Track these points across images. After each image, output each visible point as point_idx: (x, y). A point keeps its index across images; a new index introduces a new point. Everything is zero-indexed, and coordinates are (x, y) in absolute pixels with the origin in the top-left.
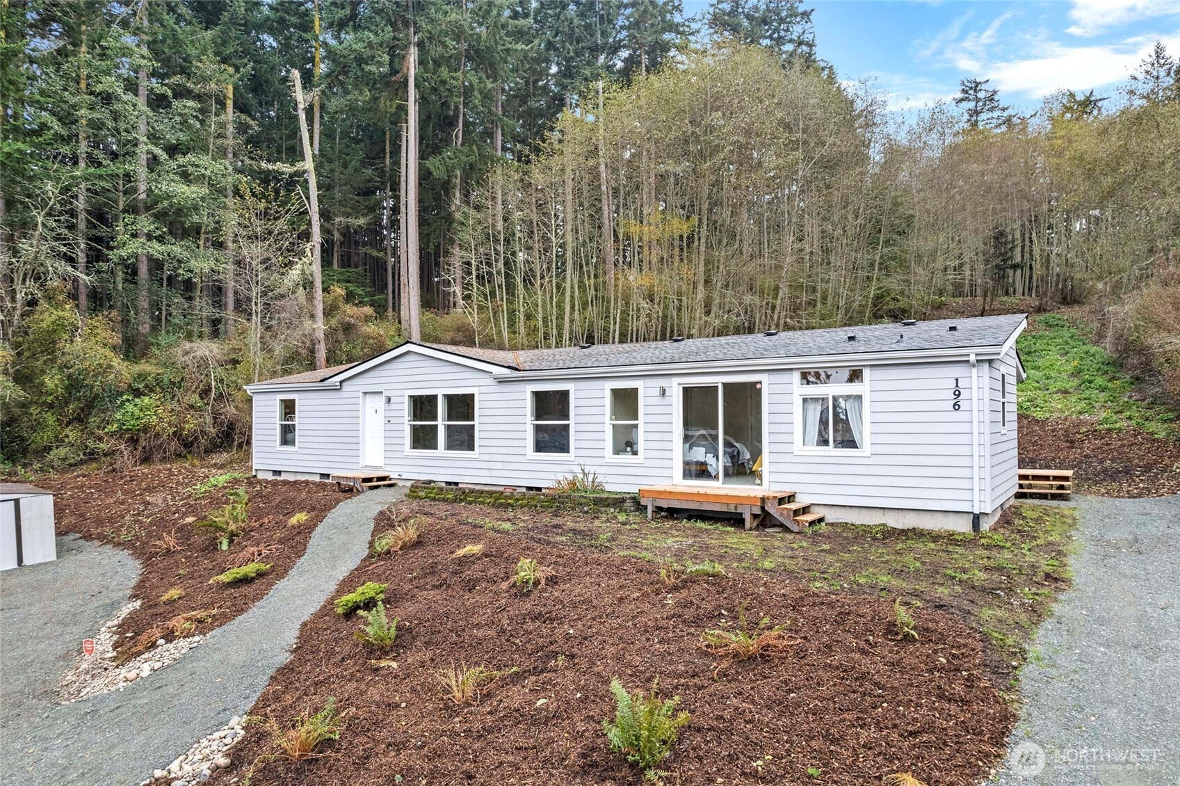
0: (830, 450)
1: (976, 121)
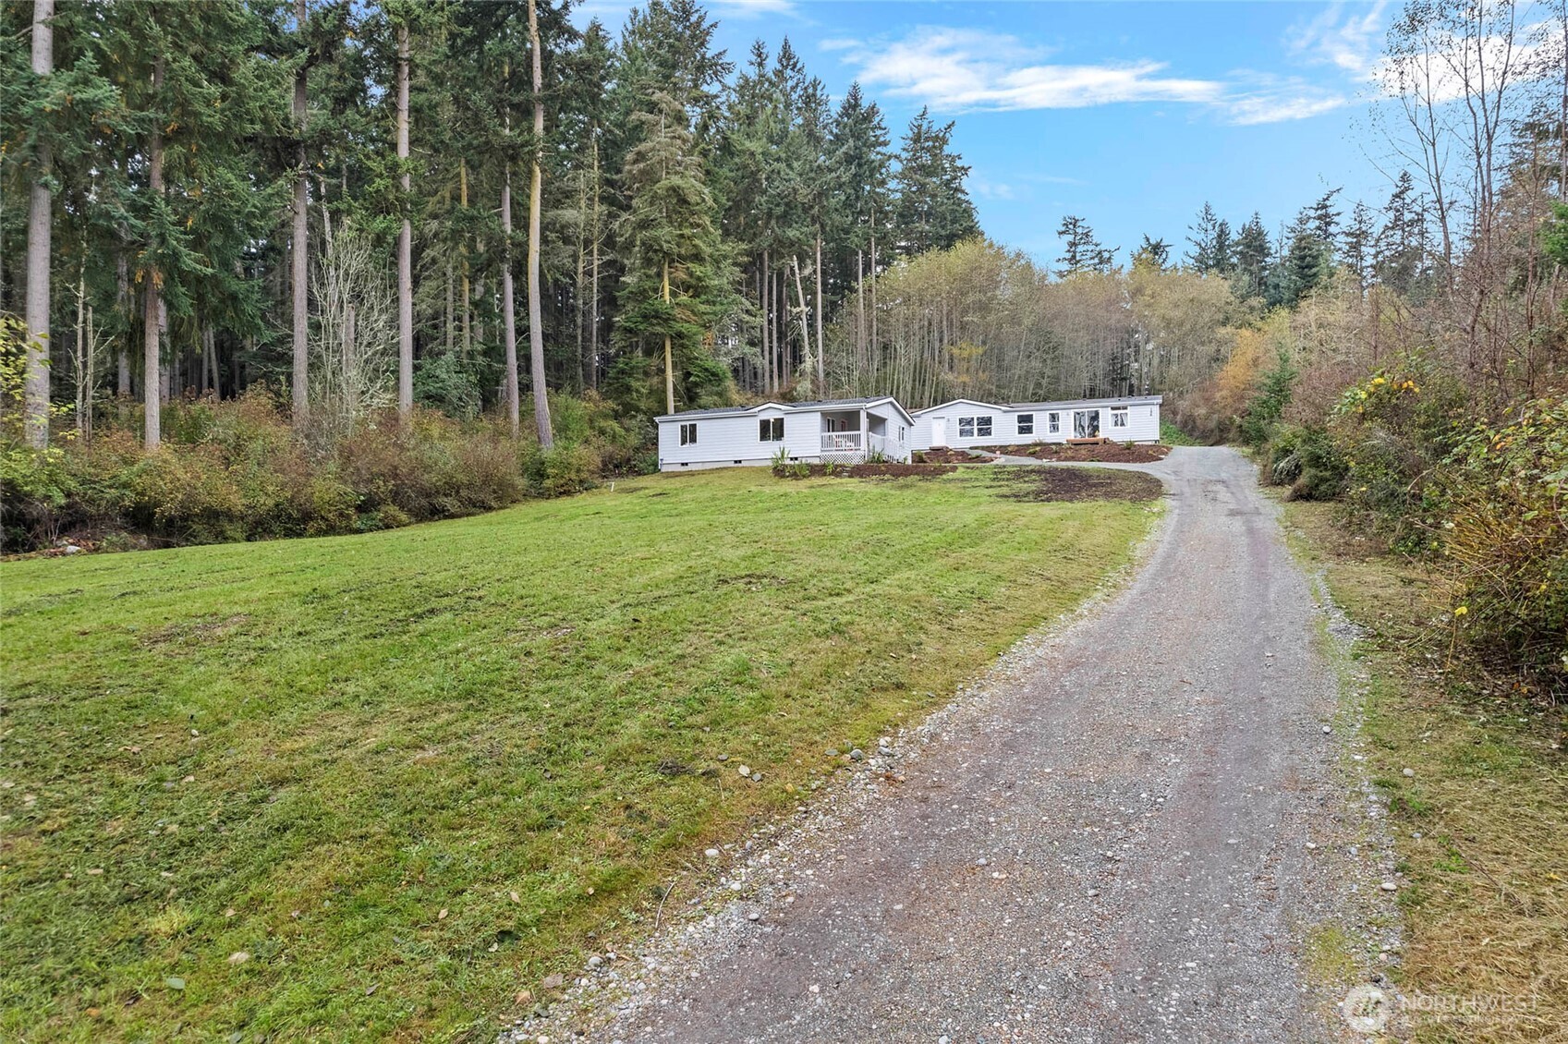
1: (1075, 252)
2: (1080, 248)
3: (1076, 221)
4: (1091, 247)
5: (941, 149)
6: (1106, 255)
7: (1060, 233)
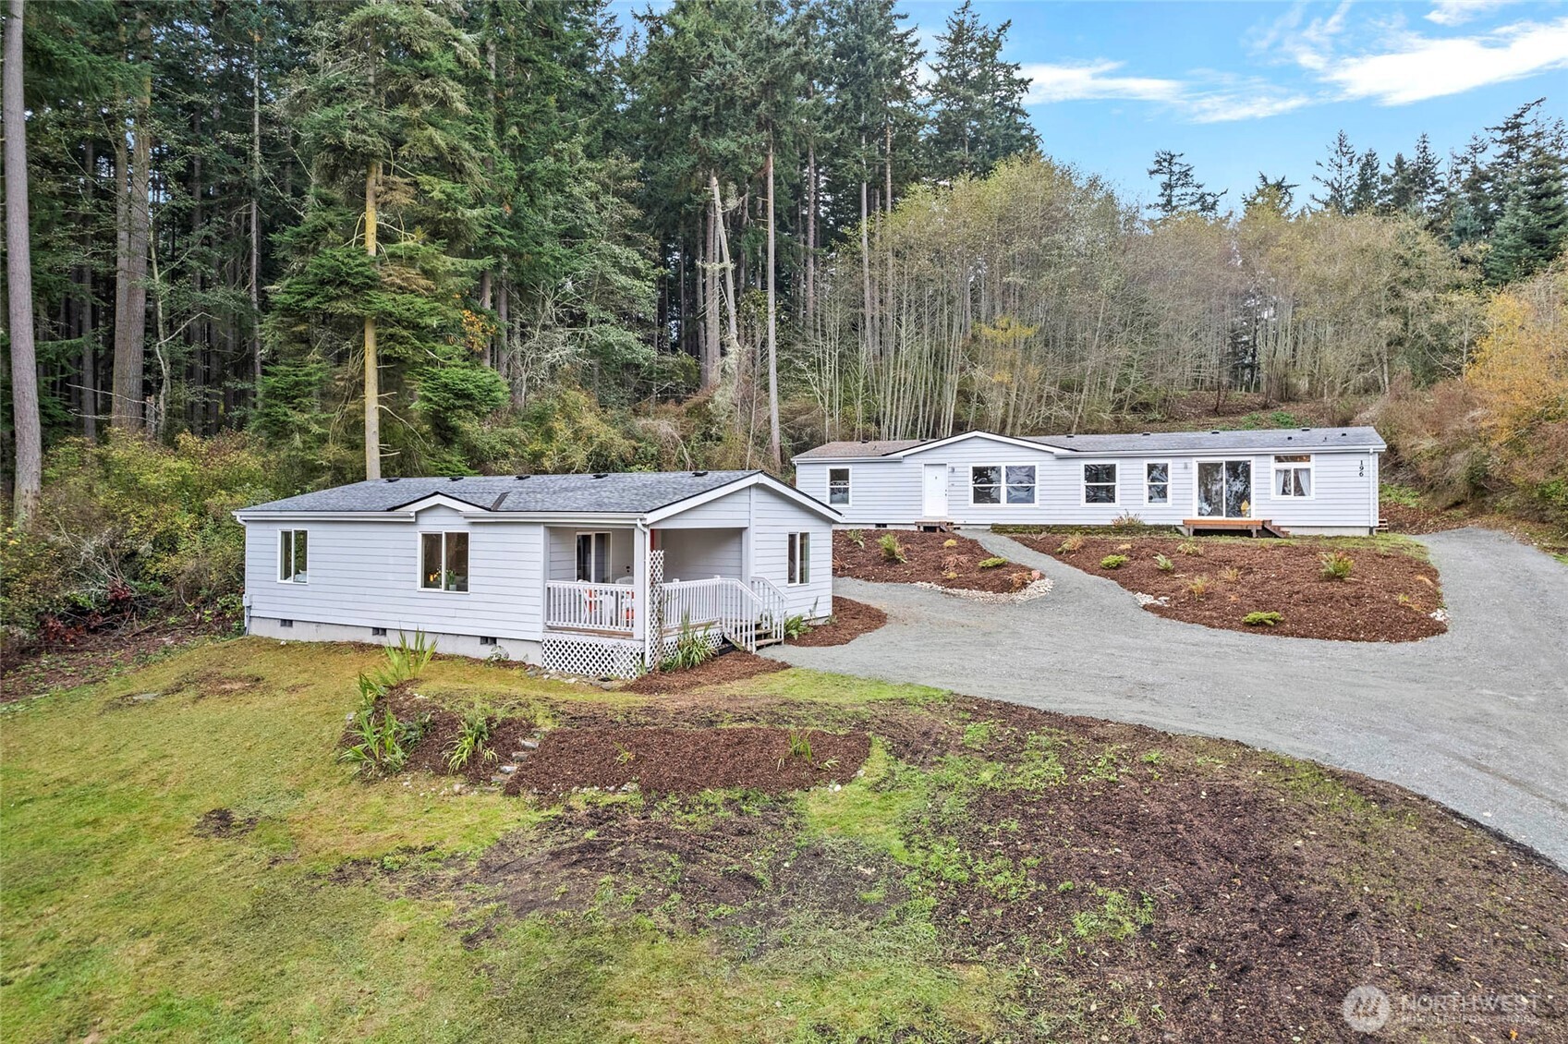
0: (1292, 497)
1: (1170, 196)
2: (1177, 191)
3: (1172, 157)
4: (1190, 190)
5: (992, 55)
6: (1210, 200)
7: (1152, 173)
